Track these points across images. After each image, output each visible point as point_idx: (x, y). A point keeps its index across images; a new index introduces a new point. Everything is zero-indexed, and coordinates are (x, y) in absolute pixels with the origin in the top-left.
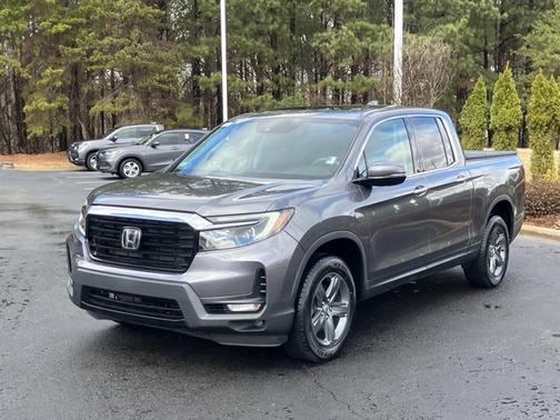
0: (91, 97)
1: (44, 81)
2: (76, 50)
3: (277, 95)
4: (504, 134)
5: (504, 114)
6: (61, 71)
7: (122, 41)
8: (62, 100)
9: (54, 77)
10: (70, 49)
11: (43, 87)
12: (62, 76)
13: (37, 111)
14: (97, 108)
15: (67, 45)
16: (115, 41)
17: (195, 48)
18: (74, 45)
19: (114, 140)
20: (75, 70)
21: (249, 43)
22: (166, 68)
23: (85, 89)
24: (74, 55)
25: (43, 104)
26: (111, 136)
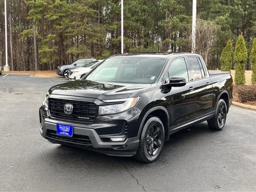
0: (67, 47)
1: (47, 40)
2: (61, 27)
3: (146, 47)
4: (240, 64)
5: (240, 55)
6: (55, 35)
7: (80, 23)
8: (55, 48)
9: (52, 38)
10: (59, 27)
11: (46, 42)
12: (55, 38)
13: (44, 52)
14: (69, 51)
15: (57, 24)
16: (77, 23)
17: (111, 26)
18: (60, 25)
19: (75, 65)
20: (61, 35)
21: (134, 24)
22: (99, 35)
23: (65, 43)
24: (60, 29)
25: (47, 49)
26: (74, 63)
